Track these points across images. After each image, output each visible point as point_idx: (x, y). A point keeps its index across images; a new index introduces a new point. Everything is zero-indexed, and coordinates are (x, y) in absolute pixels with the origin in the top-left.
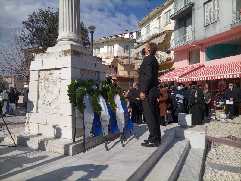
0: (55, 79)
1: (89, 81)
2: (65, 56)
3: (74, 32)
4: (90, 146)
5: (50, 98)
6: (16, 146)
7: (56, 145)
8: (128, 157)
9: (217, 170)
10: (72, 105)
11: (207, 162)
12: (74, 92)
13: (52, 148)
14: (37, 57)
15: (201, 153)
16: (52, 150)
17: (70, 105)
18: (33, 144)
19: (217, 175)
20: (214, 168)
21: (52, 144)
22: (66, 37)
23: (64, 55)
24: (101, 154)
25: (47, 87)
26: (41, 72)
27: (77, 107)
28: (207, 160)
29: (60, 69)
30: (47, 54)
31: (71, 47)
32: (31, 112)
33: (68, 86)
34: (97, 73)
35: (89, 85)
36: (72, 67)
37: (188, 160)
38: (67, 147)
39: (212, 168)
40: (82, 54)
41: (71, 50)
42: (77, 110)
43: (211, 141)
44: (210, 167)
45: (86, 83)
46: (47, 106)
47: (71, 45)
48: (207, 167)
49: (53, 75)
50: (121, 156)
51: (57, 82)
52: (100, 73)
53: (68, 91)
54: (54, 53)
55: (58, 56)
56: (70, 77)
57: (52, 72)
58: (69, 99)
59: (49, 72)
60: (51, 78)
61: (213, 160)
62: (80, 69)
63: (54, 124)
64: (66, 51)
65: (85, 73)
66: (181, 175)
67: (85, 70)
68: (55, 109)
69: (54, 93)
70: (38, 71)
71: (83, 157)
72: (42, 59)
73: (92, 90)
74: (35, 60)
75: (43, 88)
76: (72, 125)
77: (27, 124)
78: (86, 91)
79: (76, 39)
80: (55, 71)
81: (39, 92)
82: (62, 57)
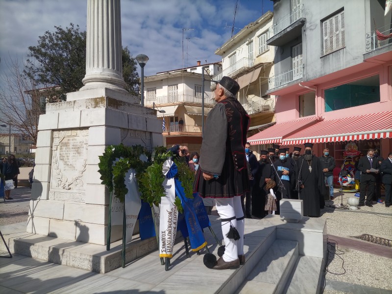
0: (78, 144)
1: (135, 148)
2: (95, 107)
3: (111, 68)
4: (134, 256)
5: (70, 176)
6: (11, 256)
7: (78, 255)
8: (197, 276)
10: (106, 187)
11: (328, 280)
12: (109, 167)
15: (317, 265)
16: (71, 264)
17: (103, 187)
18: (40, 253)
20: (339, 290)
21: (72, 254)
22: (98, 76)
23: (93, 106)
24: (153, 270)
25: (64, 158)
26: (55, 133)
27: (114, 191)
28: (328, 276)
29: (87, 128)
30: (66, 104)
31: (106, 92)
32: (38, 198)
33: (99, 157)
34: (148, 135)
35: (134, 155)
36: (107, 126)
37: (296, 277)
38: (96, 259)
39: (335, 289)
40: (123, 104)
41: (105, 98)
42: (114, 196)
43: (335, 244)
45: (130, 152)
46: (64, 188)
47: (107, 89)
48: (327, 289)
49: (75, 138)
50: (185, 273)
51: (81, 149)
52: (153, 134)
53: (100, 165)
54: (77, 102)
55: (83, 108)
56: (103, 142)
57: (74, 132)
58: (101, 178)
59: (69, 133)
60: (71, 141)
61: (336, 276)
62: (120, 128)
63: (76, 219)
64: (98, 99)
65: (129, 133)
67: (128, 129)
68: (77, 194)
69: (76, 168)
70: (50, 131)
71: (122, 276)
72: (58, 112)
73: (139, 163)
74: (47, 113)
75: (58, 159)
76: (105, 222)
77: (31, 219)
78: (129, 165)
79: (114, 79)
80: (78, 132)
81: (51, 165)
82: (91, 109)
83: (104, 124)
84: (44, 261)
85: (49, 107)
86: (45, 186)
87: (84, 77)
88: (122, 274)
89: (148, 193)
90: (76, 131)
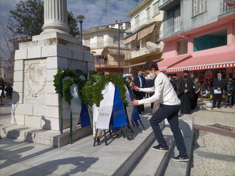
0: (40, 68)
1: (77, 71)
2: (50, 45)
3: (60, 19)
4: (78, 137)
5: (36, 89)
6: (1, 138)
7: (43, 137)
8: (116, 148)
9: (204, 158)
10: (59, 96)
12: (60, 82)
15: (188, 142)
16: (39, 142)
17: (57, 95)
19: (204, 163)
20: (202, 156)
21: (39, 136)
22: (52, 25)
23: (49, 44)
25: (32, 78)
26: (26, 62)
27: (64, 98)
28: (195, 148)
29: (45, 58)
30: (32, 43)
31: (57, 35)
32: (17, 103)
33: (54, 76)
34: (85, 63)
35: (76, 75)
36: (58, 56)
38: (55, 138)
39: (200, 156)
40: (68, 43)
41: (57, 39)
42: (64, 100)
43: (199, 129)
44: (197, 155)
45: (73, 73)
46: (33, 96)
47: (57, 33)
48: (195, 155)
49: (39, 64)
50: (109, 147)
51: (43, 71)
52: (88, 63)
53: (55, 81)
54: (39, 41)
55: (43, 45)
56: (56, 67)
57: (37, 61)
58: (56, 89)
59: (34, 61)
60: (36, 67)
61: (200, 148)
62: (67, 58)
64: (52, 39)
65: (73, 63)
66: (169, 164)
67: (72, 59)
68: (41, 100)
69: (39, 84)
70: (22, 60)
72: (27, 48)
73: (80, 80)
74: (20, 49)
75: (28, 78)
76: (59, 116)
77: (13, 116)
78: (73, 81)
79: (62, 27)
80: (40, 60)
81: (24, 82)
82: (48, 45)
83: (56, 55)
84: (22, 141)
85: (21, 45)
86: (21, 95)
87: (43, 25)
88: (71, 148)
89: (85, 98)
90: (38, 60)
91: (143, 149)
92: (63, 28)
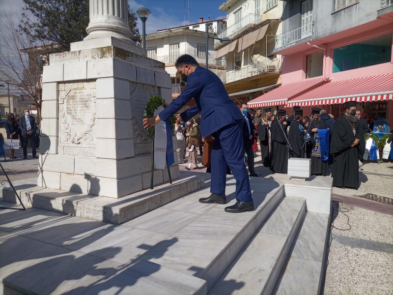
0: (87, 97)
3: (116, 15)
4: (147, 209)
5: (78, 130)
7: (92, 207)
8: (210, 227)
9: (350, 248)
10: (117, 142)
11: (333, 235)
13: (85, 212)
14: (54, 59)
15: (324, 221)
16: (85, 216)
17: (113, 141)
19: (349, 255)
20: (345, 244)
21: (86, 206)
22: (103, 24)
23: (100, 57)
24: (167, 222)
25: (72, 112)
26: (61, 86)
28: (334, 231)
29: (94, 80)
30: (70, 54)
31: (112, 41)
32: (46, 152)
34: (156, 89)
36: (115, 77)
37: (304, 231)
39: (342, 243)
40: (130, 55)
41: (112, 48)
43: (338, 202)
44: (338, 243)
46: (73, 142)
47: (112, 38)
48: (334, 243)
49: (82, 91)
50: (199, 225)
51: (89, 102)
52: (162, 89)
54: (82, 52)
55: (89, 58)
56: (112, 95)
57: (80, 85)
59: (76, 85)
60: (77, 94)
61: (342, 232)
62: (128, 81)
63: (88, 172)
64: (104, 49)
65: (137, 88)
66: (293, 254)
67: (137, 83)
68: (88, 149)
69: (84, 122)
70: (56, 83)
71: (137, 227)
72: (63, 63)
74: (51, 64)
75: (66, 113)
76: (118, 176)
77: (41, 173)
80: (85, 84)
81: (58, 119)
82: (98, 59)
83: (113, 75)
86: (53, 140)
87: (88, 25)
88: (137, 225)
90: (82, 84)
91: (251, 230)
92: (121, 29)
